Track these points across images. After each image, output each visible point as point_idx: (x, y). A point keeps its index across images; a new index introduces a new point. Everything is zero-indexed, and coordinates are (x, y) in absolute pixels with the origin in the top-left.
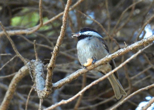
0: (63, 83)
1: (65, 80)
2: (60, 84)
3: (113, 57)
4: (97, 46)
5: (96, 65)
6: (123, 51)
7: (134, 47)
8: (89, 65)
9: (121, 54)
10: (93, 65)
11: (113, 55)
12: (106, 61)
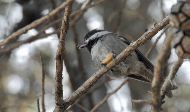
0: (77, 95)
1: (79, 90)
2: (73, 96)
3: (139, 42)
4: (115, 43)
5: (118, 59)
6: (151, 31)
7: (165, 22)
8: (108, 62)
9: (148, 36)
10: (114, 60)
11: (138, 41)
12: (130, 51)
